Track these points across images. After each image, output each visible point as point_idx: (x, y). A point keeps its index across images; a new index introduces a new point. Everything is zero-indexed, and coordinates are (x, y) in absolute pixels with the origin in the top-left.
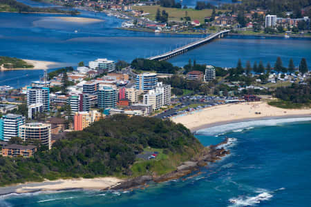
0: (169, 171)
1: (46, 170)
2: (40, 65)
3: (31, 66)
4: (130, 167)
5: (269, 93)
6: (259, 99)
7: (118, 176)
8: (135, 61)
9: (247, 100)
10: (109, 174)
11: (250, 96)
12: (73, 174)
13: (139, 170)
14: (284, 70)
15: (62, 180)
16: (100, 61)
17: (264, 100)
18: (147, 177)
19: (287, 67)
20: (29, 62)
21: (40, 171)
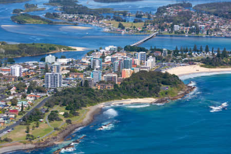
0: (176, 95)
1: (121, 95)
2: (79, 49)
3: (75, 50)
4: (159, 93)
5: (198, 61)
6: (195, 64)
7: (154, 98)
8: (126, 47)
9: (190, 64)
10: (150, 97)
11: (191, 63)
12: (134, 96)
13: (162, 94)
14: (198, 51)
15: (129, 99)
16: (111, 47)
17: (198, 65)
18: (167, 98)
19: (199, 50)
20: (73, 47)
21: (119, 95)
